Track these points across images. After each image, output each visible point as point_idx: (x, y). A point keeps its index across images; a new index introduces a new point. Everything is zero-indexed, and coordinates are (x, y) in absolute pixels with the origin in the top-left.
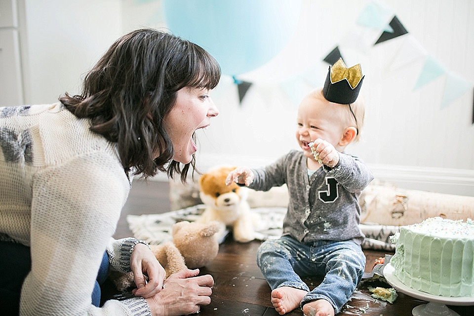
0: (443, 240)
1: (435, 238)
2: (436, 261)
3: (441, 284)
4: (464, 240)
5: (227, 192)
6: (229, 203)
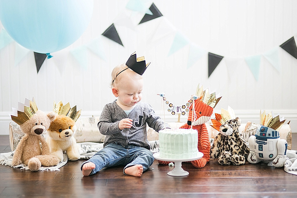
1: (171, 134)
2: (172, 144)
3: (175, 154)
4: (183, 134)
5: (67, 129)
6: (68, 135)
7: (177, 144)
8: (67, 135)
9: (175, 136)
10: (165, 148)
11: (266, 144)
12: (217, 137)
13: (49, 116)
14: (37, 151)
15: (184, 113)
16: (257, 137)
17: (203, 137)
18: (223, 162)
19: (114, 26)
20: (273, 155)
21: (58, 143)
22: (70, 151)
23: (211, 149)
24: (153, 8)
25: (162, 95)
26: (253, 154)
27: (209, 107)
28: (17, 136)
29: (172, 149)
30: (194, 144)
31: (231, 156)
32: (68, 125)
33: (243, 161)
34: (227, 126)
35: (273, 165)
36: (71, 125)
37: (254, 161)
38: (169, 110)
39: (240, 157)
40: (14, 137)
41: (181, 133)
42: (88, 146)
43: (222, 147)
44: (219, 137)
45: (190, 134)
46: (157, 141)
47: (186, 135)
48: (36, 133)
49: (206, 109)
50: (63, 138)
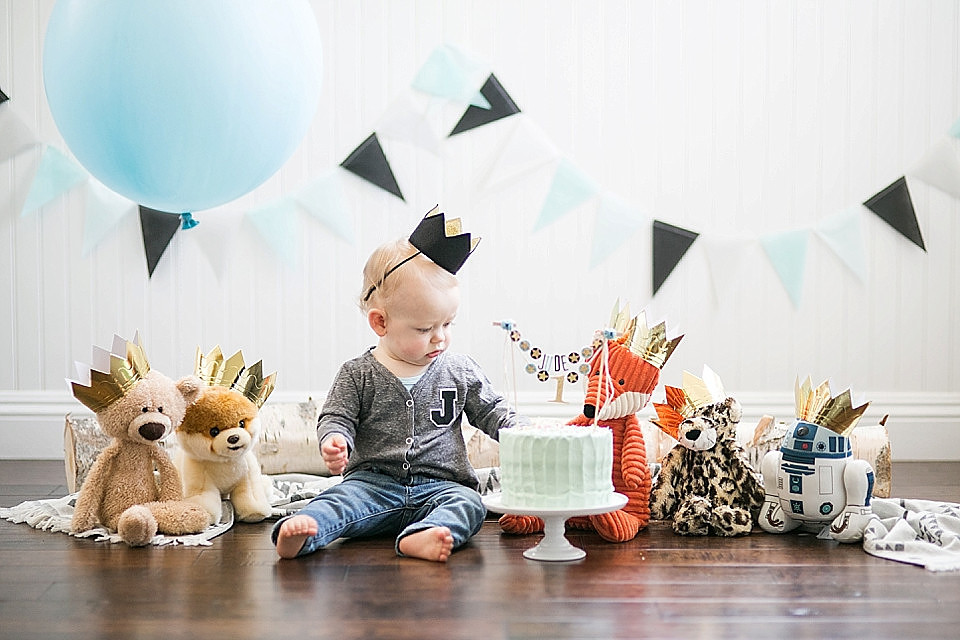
0: (544, 438)
1: (535, 437)
2: (537, 466)
3: (546, 496)
4: (570, 437)
5: (232, 427)
6: (237, 445)
7: (551, 467)
8: (232, 446)
9: (547, 443)
10: (516, 478)
11: (811, 472)
12: (671, 455)
13: (181, 389)
14: (144, 489)
15: (573, 378)
16: (787, 455)
17: (630, 453)
18: (687, 527)
19: (376, 140)
20: (832, 506)
21: (206, 467)
22: (242, 494)
23: (653, 489)
24: (492, 89)
25: (507, 325)
26: (774, 505)
27: (647, 367)
28: (86, 450)
29: (537, 480)
30: (602, 467)
31: (709, 509)
32: (239, 415)
33: (745, 524)
34: (699, 422)
35: (832, 535)
36: (245, 416)
37: (777, 525)
38: (530, 368)
39: (738, 513)
40: (77, 453)
41: (565, 435)
42: (295, 484)
43: (685, 484)
44: (677, 455)
45: (589, 436)
46: (496, 469)
47: (577, 439)
48: (143, 436)
49: (638, 370)
50: (220, 453)
